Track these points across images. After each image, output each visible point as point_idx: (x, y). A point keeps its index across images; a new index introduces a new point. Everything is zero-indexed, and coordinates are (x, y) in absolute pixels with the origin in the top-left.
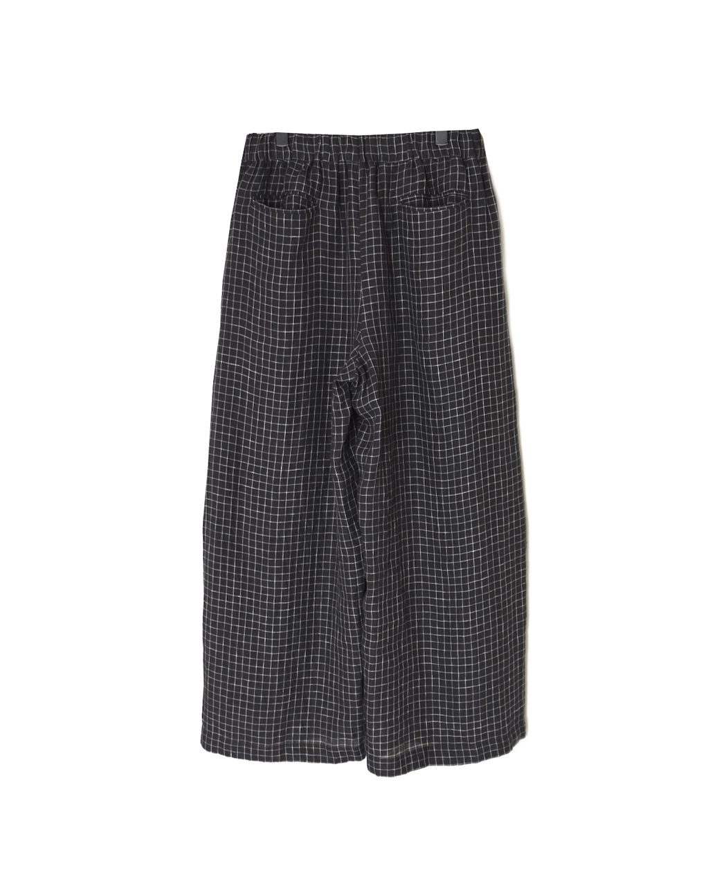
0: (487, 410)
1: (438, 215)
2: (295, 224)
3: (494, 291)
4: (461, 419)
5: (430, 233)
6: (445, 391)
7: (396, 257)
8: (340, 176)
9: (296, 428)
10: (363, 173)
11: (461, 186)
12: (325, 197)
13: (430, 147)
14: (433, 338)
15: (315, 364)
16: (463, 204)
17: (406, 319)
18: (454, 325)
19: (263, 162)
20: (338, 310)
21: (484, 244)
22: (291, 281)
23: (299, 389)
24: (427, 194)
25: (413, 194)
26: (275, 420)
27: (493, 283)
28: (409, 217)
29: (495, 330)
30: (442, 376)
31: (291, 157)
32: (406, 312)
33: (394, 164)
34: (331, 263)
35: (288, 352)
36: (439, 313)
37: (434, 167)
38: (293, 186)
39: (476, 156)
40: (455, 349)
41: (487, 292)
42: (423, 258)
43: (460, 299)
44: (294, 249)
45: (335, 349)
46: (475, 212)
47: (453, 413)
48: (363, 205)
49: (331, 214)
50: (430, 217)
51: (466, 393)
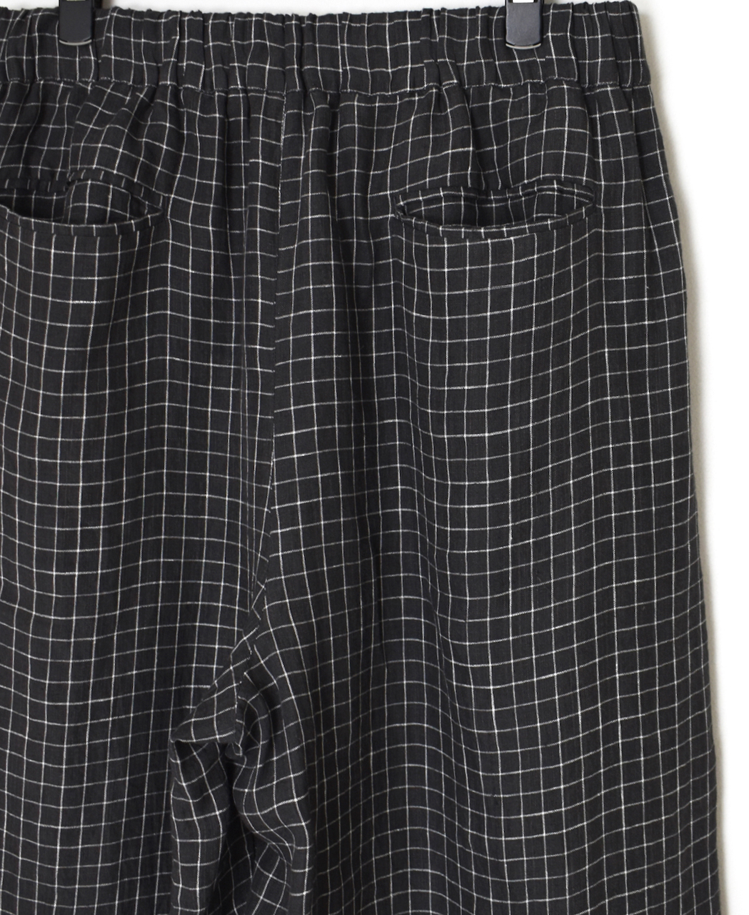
0: (633, 816)
1: (502, 251)
2: (85, 266)
3: (663, 472)
4: (555, 843)
5: (478, 303)
6: (510, 762)
7: (384, 364)
8: (228, 131)
9: (91, 835)
10: (297, 124)
11: (575, 164)
12: (185, 189)
13: (488, 53)
14: (478, 609)
15: (145, 660)
16: (577, 220)
17: (410, 541)
18: (542, 572)
19: (19, 88)
20: (217, 507)
21: (637, 335)
22: (72, 429)
23: (98, 731)
24: (477, 188)
25: (435, 187)
26: (31, 812)
27: (663, 449)
28: (420, 250)
29: (665, 585)
30: (504, 719)
31: (97, 77)
32: (409, 520)
33: (383, 99)
34: (200, 375)
35: (62, 629)
36: (500, 538)
37: (500, 111)
38: (89, 155)
39: (622, 81)
40: (543, 643)
41: (643, 475)
42: (456, 377)
43: (562, 496)
44: (78, 338)
45: (209, 614)
46: (613, 243)
47: (534, 826)
48: (291, 213)
49: (201, 238)
50: (479, 255)
51: (572, 772)
